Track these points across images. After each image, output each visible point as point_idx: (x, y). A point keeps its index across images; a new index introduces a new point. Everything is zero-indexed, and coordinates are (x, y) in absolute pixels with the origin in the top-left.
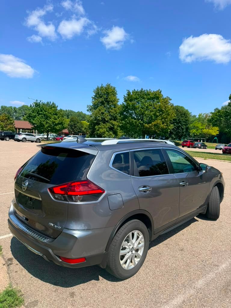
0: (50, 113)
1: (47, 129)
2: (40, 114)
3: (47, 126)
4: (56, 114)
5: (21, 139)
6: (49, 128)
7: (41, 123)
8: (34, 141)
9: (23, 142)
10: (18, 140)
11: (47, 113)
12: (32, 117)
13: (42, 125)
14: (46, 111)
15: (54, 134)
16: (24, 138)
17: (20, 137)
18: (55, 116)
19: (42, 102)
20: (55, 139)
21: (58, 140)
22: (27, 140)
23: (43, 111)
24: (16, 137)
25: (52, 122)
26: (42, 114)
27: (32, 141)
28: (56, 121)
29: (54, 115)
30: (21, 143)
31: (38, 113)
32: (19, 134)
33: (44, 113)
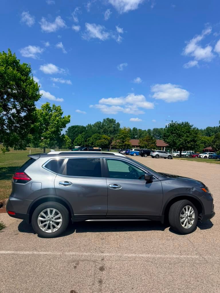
0: (183, 132)
1: (179, 147)
2: (173, 133)
3: (179, 144)
4: (189, 132)
5: (155, 156)
6: (181, 146)
7: (173, 141)
8: (167, 158)
9: (156, 158)
10: (153, 157)
11: (179, 131)
12: (166, 136)
13: (175, 143)
14: (179, 130)
15: (191, 151)
16: (157, 155)
17: (154, 154)
18: (188, 134)
19: (177, 122)
20: (191, 156)
21: (193, 157)
22: (160, 156)
23: (176, 130)
24: (151, 154)
25: (184, 140)
26: (175, 133)
27: (165, 158)
28: (188, 139)
29: (186, 133)
30: (155, 159)
31: (171, 133)
32: (154, 151)
33: (177, 132)
